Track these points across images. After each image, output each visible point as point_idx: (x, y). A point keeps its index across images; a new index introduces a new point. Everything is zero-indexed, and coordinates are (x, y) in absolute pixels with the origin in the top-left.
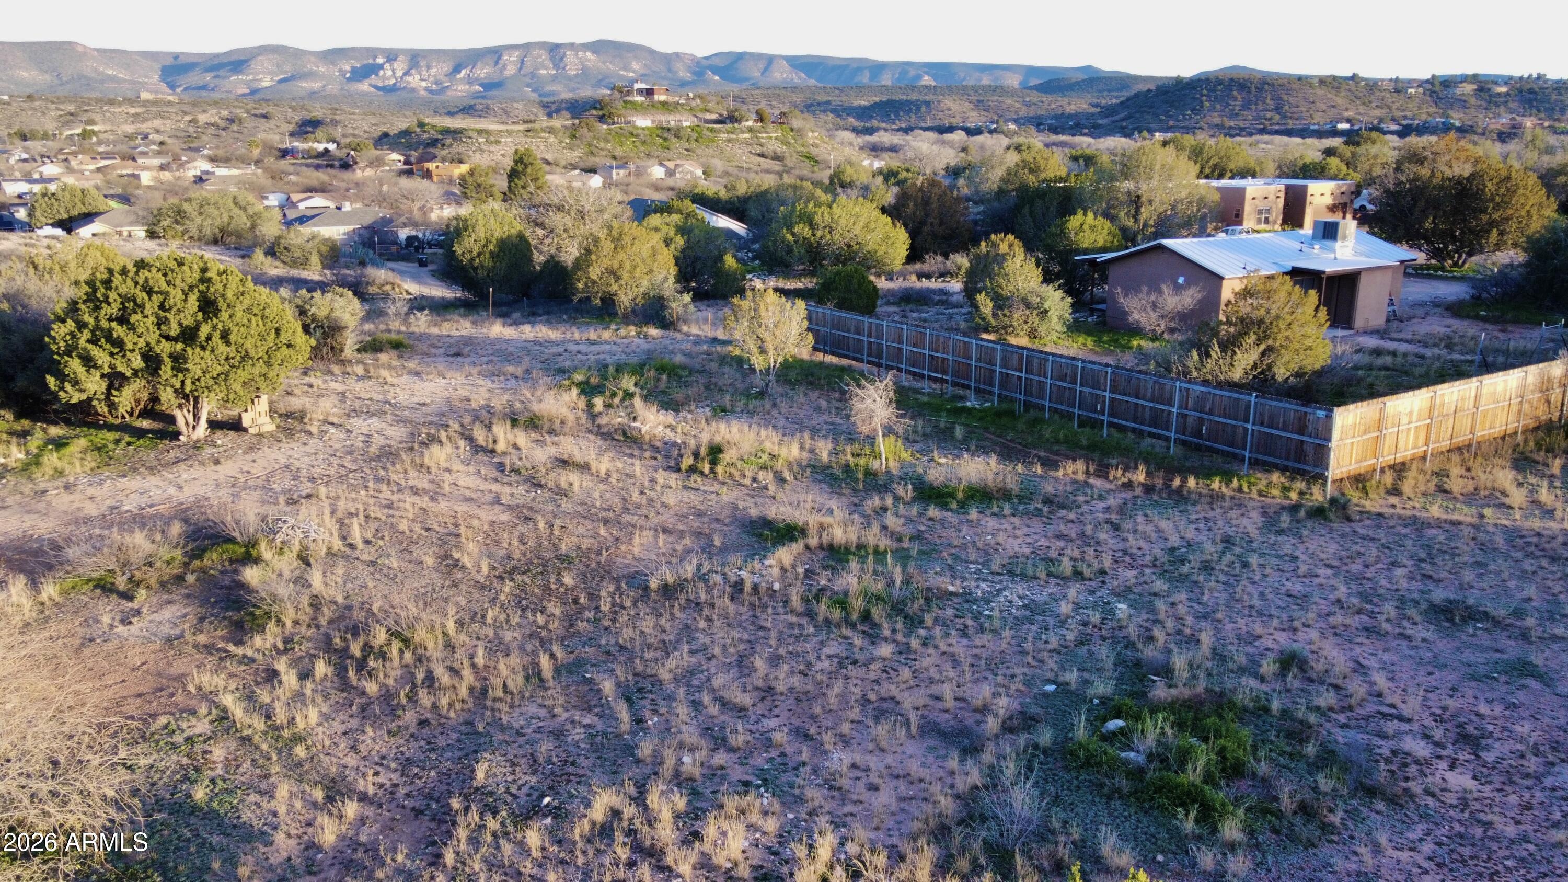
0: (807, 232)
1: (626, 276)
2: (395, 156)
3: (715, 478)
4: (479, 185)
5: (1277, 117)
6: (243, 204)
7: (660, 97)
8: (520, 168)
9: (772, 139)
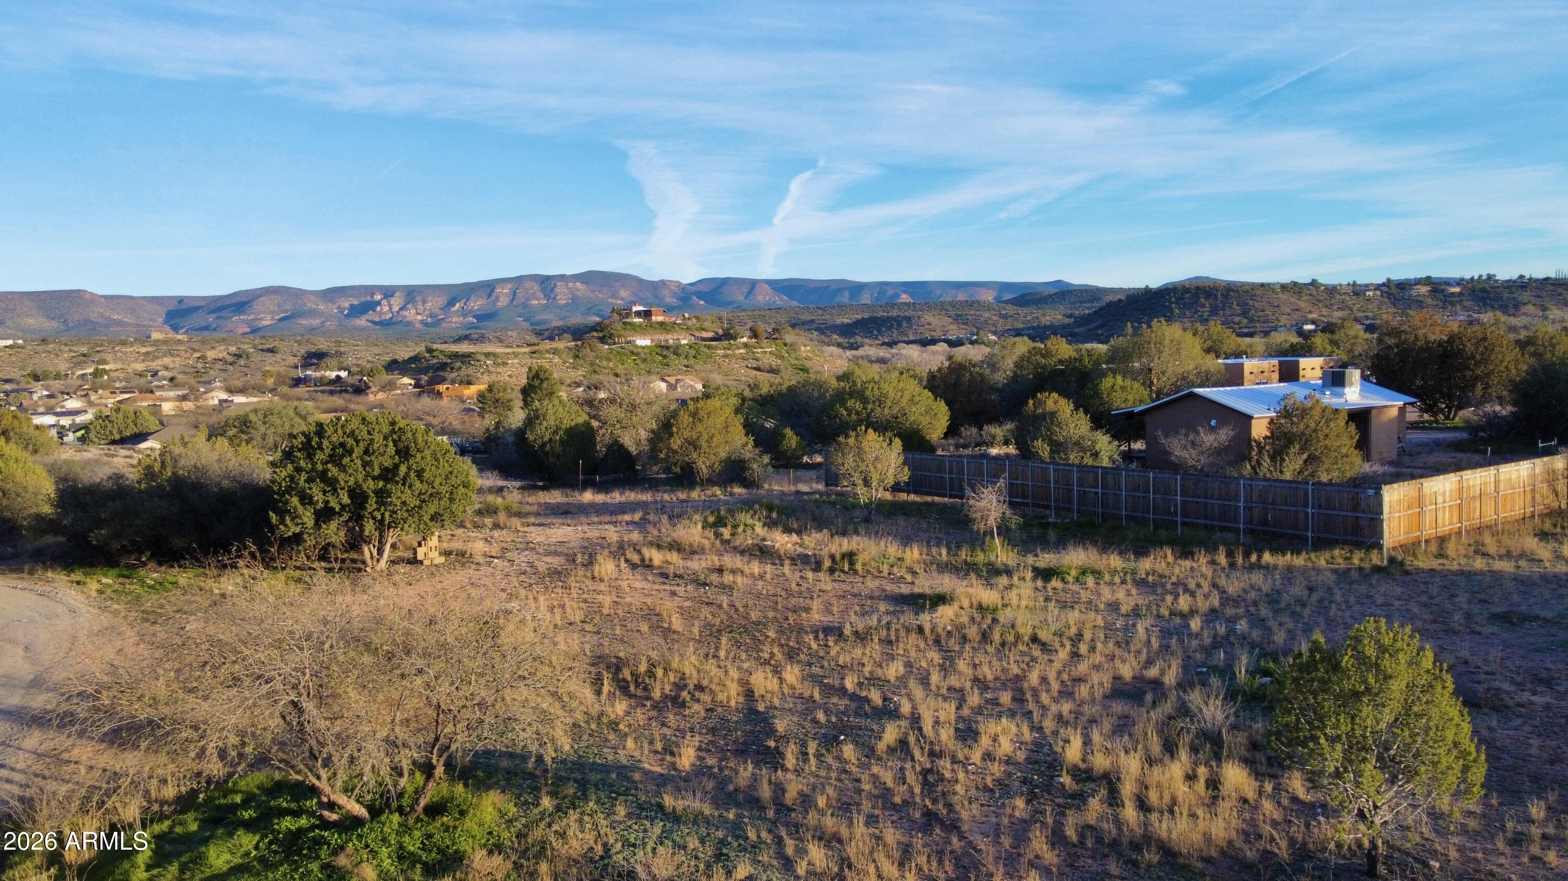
0: (858, 406)
1: (704, 445)
2: (406, 380)
3: (856, 572)
4: (497, 401)
5: (1245, 321)
6: (303, 413)
7: (658, 318)
8: (536, 383)
9: (766, 352)
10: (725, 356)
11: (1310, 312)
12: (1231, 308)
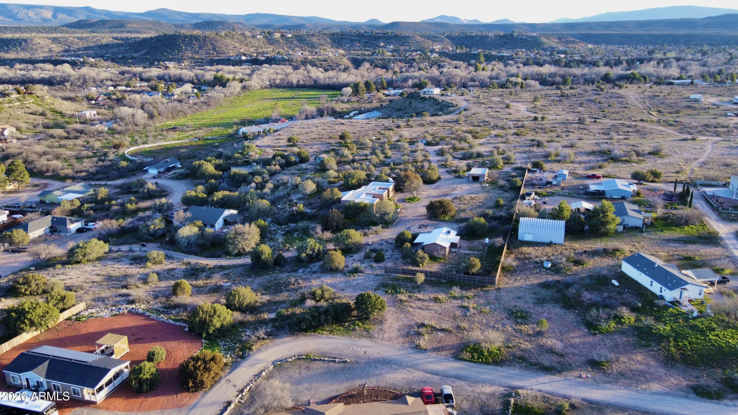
5: (215, 53)
9: (31, 103)
10: (10, 107)
11: (241, 49)
12: (208, 46)
